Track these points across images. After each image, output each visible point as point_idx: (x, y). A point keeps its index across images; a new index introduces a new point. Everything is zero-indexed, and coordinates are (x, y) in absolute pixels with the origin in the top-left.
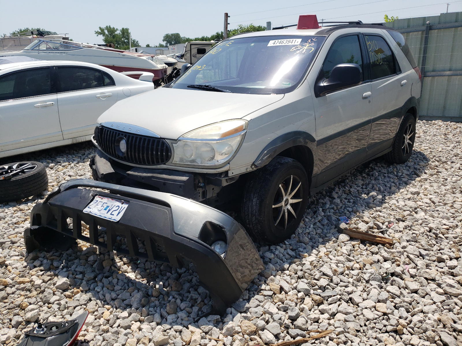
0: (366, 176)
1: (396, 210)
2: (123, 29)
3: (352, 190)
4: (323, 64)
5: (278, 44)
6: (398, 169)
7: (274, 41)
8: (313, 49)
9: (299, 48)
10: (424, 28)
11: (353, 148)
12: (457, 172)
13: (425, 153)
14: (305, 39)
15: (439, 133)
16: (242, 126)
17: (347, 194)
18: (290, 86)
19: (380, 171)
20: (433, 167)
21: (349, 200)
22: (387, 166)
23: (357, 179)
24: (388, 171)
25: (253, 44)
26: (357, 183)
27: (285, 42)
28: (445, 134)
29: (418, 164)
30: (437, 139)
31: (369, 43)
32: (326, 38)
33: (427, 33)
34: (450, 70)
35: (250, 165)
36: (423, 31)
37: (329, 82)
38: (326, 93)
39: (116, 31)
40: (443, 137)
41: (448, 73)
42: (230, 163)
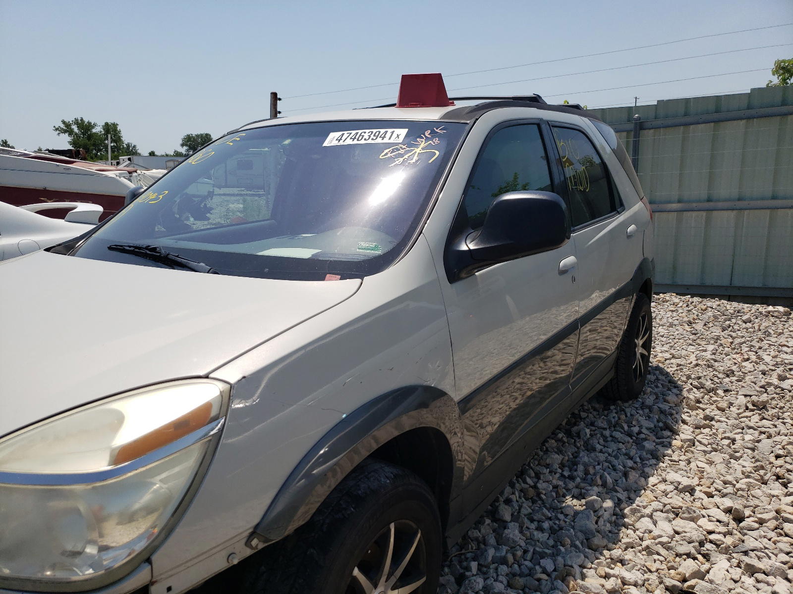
0: (565, 439)
1: (658, 554)
2: (107, 124)
3: (541, 485)
4: (465, 192)
5: (349, 142)
6: (629, 414)
7: (339, 134)
8: (437, 153)
9: (402, 151)
10: (631, 126)
11: (538, 381)
12: (747, 417)
13: (668, 370)
14: (416, 130)
15: (677, 320)
16: (207, 407)
17: (532, 498)
18: (379, 252)
19: (592, 424)
20: (693, 403)
21: (539, 522)
22: (602, 406)
23: (547, 450)
24: (609, 422)
25: (287, 142)
26: (548, 461)
27: (366, 136)
28: (690, 323)
29: (665, 401)
30: (677, 332)
31: (562, 143)
32: (468, 128)
33: (637, 135)
34: (679, 201)
35: (245, 540)
36: (628, 132)
37: (482, 239)
38: (475, 269)
39: (93, 127)
40: (687, 328)
41: (675, 206)
42: (154, 558)
